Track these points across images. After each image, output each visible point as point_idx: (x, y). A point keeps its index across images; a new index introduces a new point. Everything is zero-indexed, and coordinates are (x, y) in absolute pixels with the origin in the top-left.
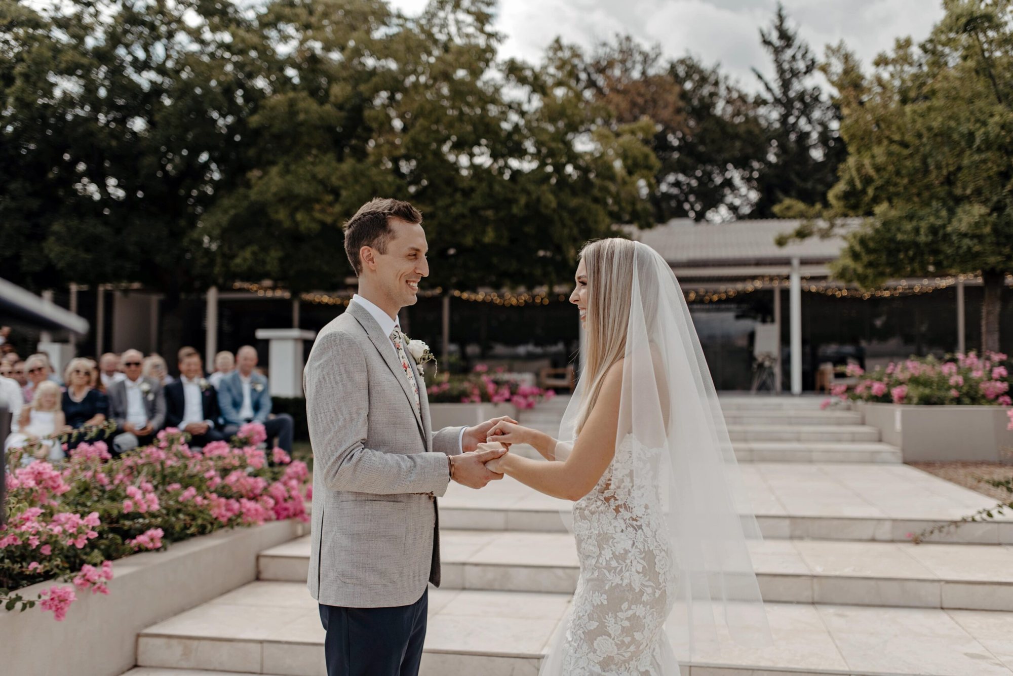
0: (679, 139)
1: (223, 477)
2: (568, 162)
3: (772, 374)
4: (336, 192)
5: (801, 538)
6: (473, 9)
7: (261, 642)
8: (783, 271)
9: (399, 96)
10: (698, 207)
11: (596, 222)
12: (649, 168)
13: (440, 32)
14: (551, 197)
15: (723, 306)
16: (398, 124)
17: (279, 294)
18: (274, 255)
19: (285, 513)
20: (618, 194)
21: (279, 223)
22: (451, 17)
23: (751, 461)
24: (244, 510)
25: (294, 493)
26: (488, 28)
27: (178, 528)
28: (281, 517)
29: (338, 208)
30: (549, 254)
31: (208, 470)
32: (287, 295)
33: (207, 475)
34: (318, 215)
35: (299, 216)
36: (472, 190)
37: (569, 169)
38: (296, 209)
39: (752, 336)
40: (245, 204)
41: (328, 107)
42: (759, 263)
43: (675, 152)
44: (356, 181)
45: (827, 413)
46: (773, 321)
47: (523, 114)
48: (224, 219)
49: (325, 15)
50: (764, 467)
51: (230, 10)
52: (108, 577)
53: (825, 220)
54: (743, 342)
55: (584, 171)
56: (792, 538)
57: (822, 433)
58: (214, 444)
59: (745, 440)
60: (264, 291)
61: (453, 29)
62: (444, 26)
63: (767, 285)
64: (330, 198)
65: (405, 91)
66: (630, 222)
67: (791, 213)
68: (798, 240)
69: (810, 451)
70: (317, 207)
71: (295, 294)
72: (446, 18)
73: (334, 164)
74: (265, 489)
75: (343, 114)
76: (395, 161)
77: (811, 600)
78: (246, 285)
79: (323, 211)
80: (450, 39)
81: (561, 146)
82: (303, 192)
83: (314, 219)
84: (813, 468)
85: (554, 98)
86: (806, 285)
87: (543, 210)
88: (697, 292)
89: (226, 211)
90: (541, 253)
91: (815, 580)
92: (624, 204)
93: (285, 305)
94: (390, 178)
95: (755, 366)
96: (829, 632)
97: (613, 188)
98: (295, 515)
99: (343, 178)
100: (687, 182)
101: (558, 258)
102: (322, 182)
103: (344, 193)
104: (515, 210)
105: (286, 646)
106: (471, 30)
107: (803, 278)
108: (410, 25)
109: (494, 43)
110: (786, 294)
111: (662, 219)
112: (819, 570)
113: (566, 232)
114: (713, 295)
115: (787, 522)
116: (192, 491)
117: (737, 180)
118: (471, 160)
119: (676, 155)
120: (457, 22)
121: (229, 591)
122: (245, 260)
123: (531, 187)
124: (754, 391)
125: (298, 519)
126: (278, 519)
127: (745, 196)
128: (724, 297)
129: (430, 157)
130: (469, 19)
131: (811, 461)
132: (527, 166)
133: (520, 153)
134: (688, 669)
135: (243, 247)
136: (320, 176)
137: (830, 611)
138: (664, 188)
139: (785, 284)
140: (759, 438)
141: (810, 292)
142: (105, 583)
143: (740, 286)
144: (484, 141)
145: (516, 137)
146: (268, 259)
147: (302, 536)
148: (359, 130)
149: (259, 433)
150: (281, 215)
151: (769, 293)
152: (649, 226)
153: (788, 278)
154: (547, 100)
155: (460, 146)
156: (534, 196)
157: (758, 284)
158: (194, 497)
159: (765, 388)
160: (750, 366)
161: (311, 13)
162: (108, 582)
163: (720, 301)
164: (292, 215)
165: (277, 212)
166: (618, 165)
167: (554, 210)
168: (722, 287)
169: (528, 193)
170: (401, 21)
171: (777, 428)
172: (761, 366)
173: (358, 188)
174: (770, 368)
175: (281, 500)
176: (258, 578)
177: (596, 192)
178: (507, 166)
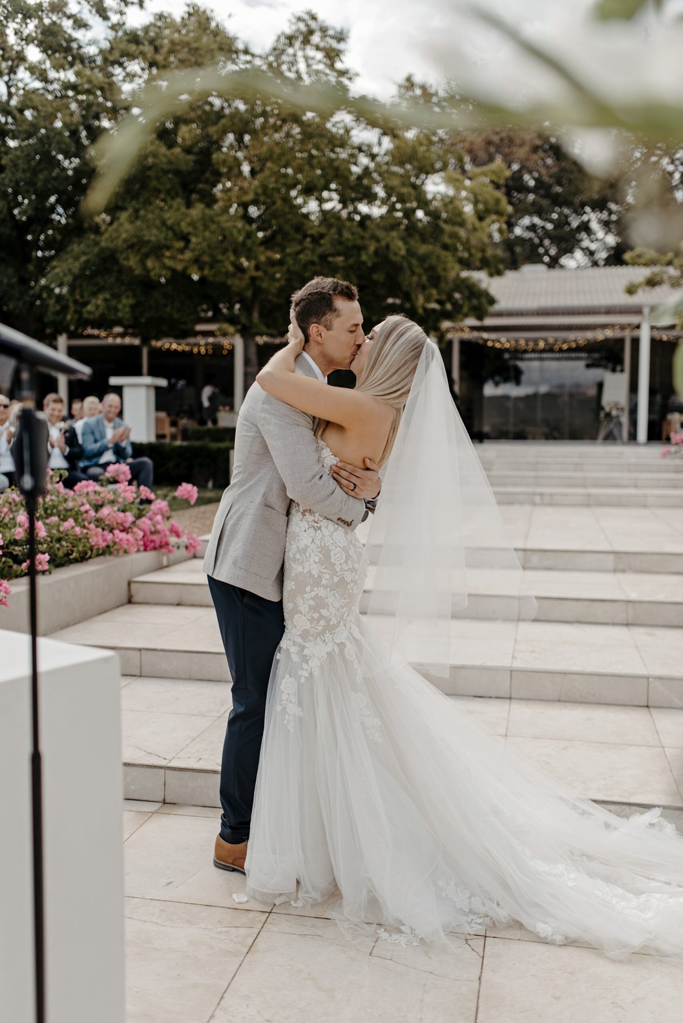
0: (535, 179)
1: (97, 511)
2: (418, 207)
3: (620, 424)
4: (186, 238)
5: (623, 571)
6: (322, 45)
7: (140, 650)
8: (633, 319)
9: (247, 138)
10: (553, 252)
11: (445, 270)
12: (499, 213)
13: (290, 70)
14: (400, 244)
15: (574, 355)
16: (246, 168)
17: (128, 340)
18: (127, 301)
19: (152, 545)
20: (468, 240)
21: (131, 269)
22: (300, 54)
23: (588, 505)
24: (117, 540)
25: (159, 527)
26: (339, 65)
27: (61, 554)
28: (148, 548)
29: (188, 255)
30: (398, 301)
31: (83, 504)
32: (136, 342)
33: (83, 509)
34: (168, 262)
35: (150, 263)
36: (322, 236)
37: (420, 214)
38: (147, 256)
39: (600, 386)
40: (96, 250)
41: (177, 150)
42: (609, 311)
43: (531, 194)
44: (206, 227)
45: (668, 461)
46: (622, 371)
47: (373, 157)
48: (76, 267)
49: (171, 52)
50: (599, 511)
51: (74, 45)
52: (6, 592)
53: (676, 268)
54: (592, 392)
55: (434, 215)
56: (615, 571)
57: (659, 480)
58: (84, 483)
59: (584, 486)
60: (116, 338)
61: (302, 66)
62: (293, 63)
63: (618, 334)
64: (180, 244)
65: (254, 133)
66: (479, 269)
67: (642, 261)
68: (648, 289)
69: (646, 496)
70: (168, 254)
71: (145, 341)
72: (295, 55)
73: (183, 209)
74: (134, 522)
75: (191, 157)
76: (245, 206)
77: (625, 622)
78: (96, 332)
79: (173, 258)
80: (299, 77)
81: (411, 190)
82: (153, 239)
83: (164, 267)
84: (647, 512)
85: (405, 141)
86: (657, 334)
87: (392, 257)
88: (545, 340)
89: (76, 259)
90: (390, 301)
91: (630, 605)
92: (473, 251)
93: (134, 351)
94: (240, 224)
95: (602, 415)
96: (637, 647)
97: (462, 233)
98: (161, 547)
99: (192, 224)
100: (542, 225)
101: (408, 305)
102: (171, 228)
103: (194, 240)
104: (364, 258)
105: (161, 653)
106: (321, 67)
107: (652, 328)
108: (258, 62)
109: (345, 81)
110: (636, 342)
111: (514, 264)
112: (634, 596)
113: (415, 279)
114: (563, 344)
115: (612, 557)
116: (71, 522)
117: (594, 225)
118: (320, 206)
119: (531, 197)
120: (306, 58)
121: (105, 611)
122: (97, 307)
123: (380, 234)
124: (600, 441)
125: (164, 550)
126: (145, 550)
127: (601, 240)
128: (574, 345)
129: (279, 203)
130: (319, 55)
131: (645, 506)
132: (377, 211)
133: (370, 198)
134: (509, 672)
135: (94, 294)
136: (169, 222)
137: (642, 630)
138: (518, 231)
139: (636, 333)
140: (597, 484)
141: (661, 341)
142: (5, 597)
143: (590, 335)
144: (333, 186)
145: (365, 182)
146: (120, 306)
147: (167, 566)
148: (208, 175)
149: (124, 473)
150: (132, 261)
151: (621, 341)
152: (499, 273)
153: (638, 327)
154: (397, 142)
155: (309, 190)
156: (383, 243)
157: (609, 333)
158: (73, 528)
159: (610, 438)
160: (598, 414)
161: (157, 50)
162: (7, 596)
163: (570, 350)
164: (143, 262)
165: (127, 259)
166: (468, 209)
167: (403, 257)
168: (572, 336)
169: (378, 240)
170: (248, 58)
171: (616, 475)
172: (608, 415)
173: (207, 234)
174: (618, 417)
175: (148, 533)
176: (130, 601)
177: (446, 240)
178: (356, 211)
